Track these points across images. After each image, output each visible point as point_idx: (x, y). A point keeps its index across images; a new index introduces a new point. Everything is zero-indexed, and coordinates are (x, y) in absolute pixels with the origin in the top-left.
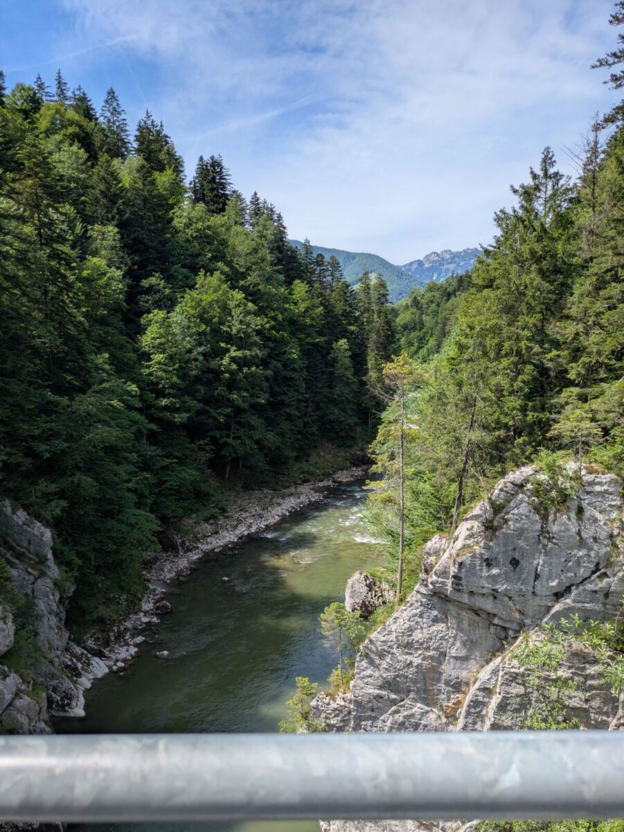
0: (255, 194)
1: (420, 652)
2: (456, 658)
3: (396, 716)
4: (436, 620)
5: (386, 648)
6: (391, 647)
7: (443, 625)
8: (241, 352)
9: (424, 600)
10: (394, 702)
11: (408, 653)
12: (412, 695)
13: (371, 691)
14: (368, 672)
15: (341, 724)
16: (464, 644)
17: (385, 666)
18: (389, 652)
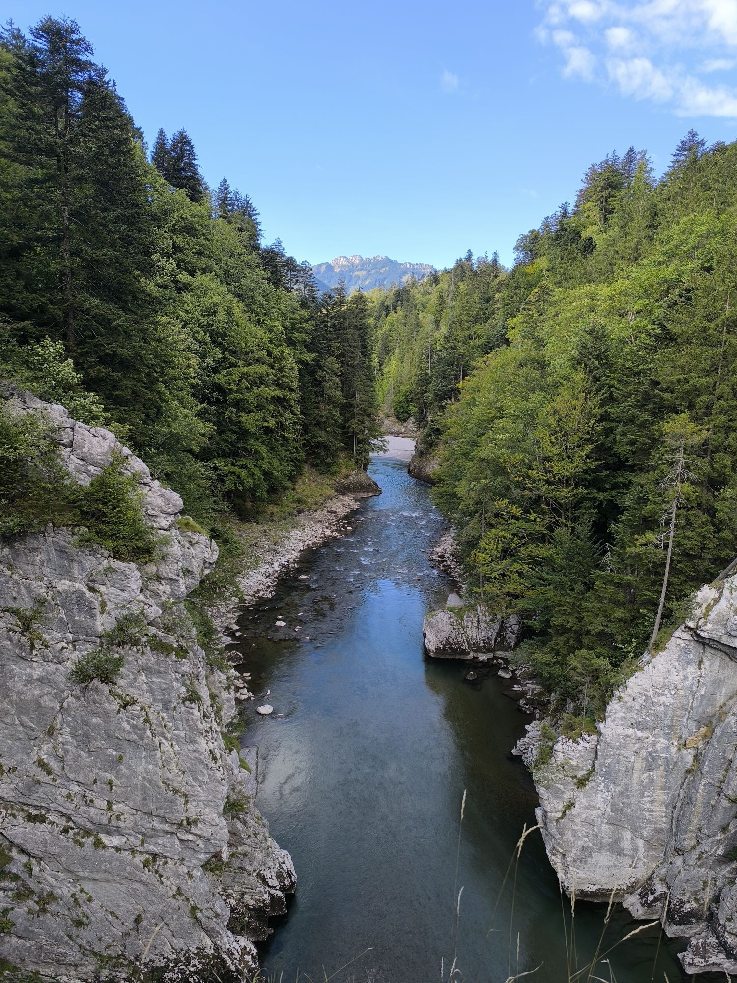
0: (225, 181)
1: (673, 692)
2: (703, 696)
4: (690, 663)
5: (642, 691)
6: (647, 690)
7: (696, 667)
9: (683, 645)
11: (662, 695)
12: (657, 732)
13: (621, 731)
14: (620, 714)
15: (583, 764)
16: (712, 683)
17: (637, 708)
18: (643, 695)
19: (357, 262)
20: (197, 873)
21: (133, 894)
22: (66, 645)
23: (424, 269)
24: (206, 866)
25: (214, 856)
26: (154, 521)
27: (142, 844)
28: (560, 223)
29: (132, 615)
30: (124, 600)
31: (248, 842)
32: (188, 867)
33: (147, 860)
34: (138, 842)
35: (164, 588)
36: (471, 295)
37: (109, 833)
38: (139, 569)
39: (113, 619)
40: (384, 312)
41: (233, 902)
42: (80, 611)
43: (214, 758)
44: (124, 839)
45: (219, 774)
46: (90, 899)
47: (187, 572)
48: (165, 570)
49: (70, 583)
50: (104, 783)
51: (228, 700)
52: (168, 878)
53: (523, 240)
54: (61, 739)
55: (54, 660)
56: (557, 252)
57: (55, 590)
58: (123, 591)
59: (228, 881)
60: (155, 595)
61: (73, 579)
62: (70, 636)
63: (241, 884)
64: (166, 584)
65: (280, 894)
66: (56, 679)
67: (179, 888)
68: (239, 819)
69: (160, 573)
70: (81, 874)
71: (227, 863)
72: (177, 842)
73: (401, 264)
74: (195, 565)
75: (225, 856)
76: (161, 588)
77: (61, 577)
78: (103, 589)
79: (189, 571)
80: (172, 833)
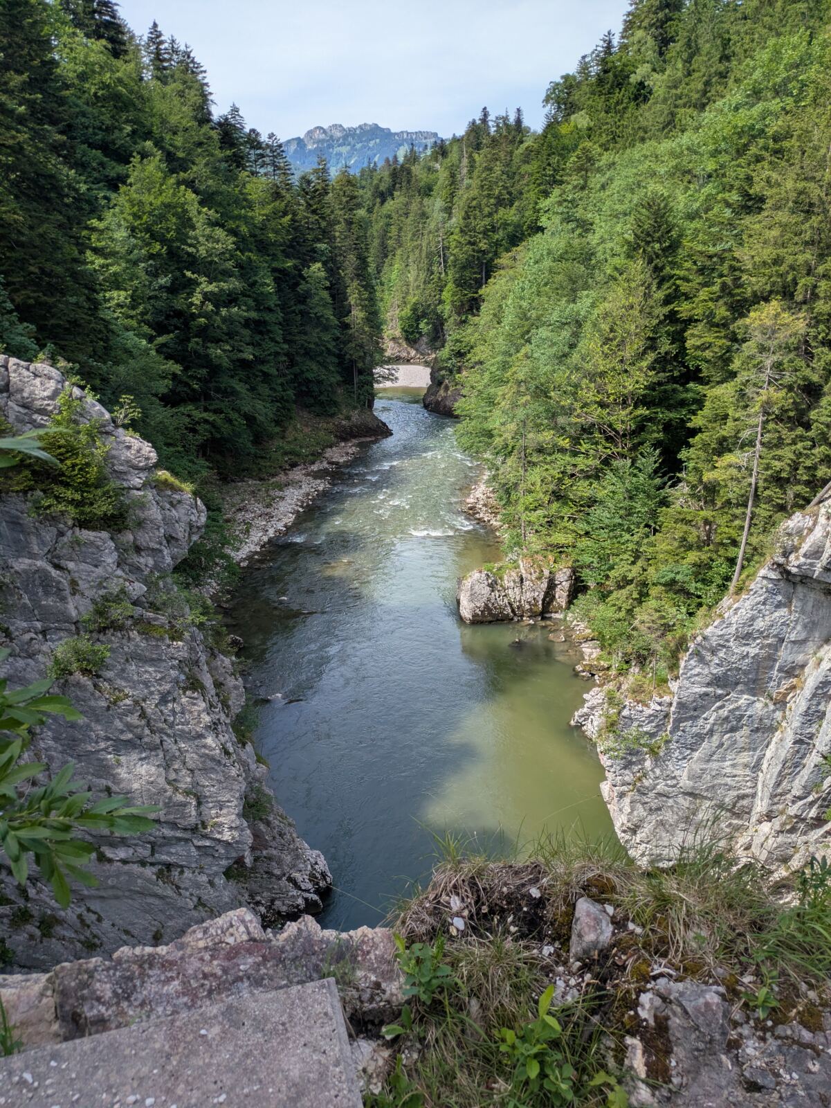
0: (155, 25)
1: (758, 641)
2: (794, 642)
3: (721, 712)
4: (779, 606)
5: (722, 642)
6: (728, 641)
7: (786, 609)
8: (214, 284)
9: (770, 586)
10: (719, 697)
11: (745, 645)
12: (739, 688)
13: (697, 690)
14: (697, 670)
15: (655, 730)
16: (805, 626)
17: (717, 662)
18: (724, 646)
19: (338, 134)
20: (220, 881)
21: (147, 910)
22: (34, 636)
23: (425, 138)
24: (228, 874)
25: (236, 862)
26: (124, 480)
27: (152, 855)
28: (603, 61)
29: (111, 594)
30: (98, 577)
31: (274, 844)
32: (208, 875)
33: (161, 871)
34: (147, 853)
35: (146, 561)
36: (490, 169)
37: (113, 845)
38: (112, 539)
39: (88, 601)
40: (378, 200)
41: (263, 910)
42: (47, 594)
43: (227, 753)
44: (131, 851)
45: (234, 772)
46: (100, 919)
47: (170, 539)
48: (144, 538)
49: (30, 561)
50: (101, 791)
51: (236, 687)
52: (186, 889)
53: (554, 90)
54: (42, 745)
55: (22, 654)
56: (600, 103)
57: (12, 570)
58: (96, 566)
59: (255, 887)
60: (136, 569)
61: (32, 556)
62: (39, 625)
63: (270, 890)
64: (148, 556)
65: (315, 897)
66: (27, 676)
67: (200, 899)
68: (261, 819)
69: (138, 543)
70: (86, 892)
71: (252, 869)
72: (193, 849)
73: (396, 134)
74: (180, 531)
75: (248, 861)
76: (142, 560)
77: (18, 554)
78: (71, 565)
79: (173, 538)
80: (187, 840)
